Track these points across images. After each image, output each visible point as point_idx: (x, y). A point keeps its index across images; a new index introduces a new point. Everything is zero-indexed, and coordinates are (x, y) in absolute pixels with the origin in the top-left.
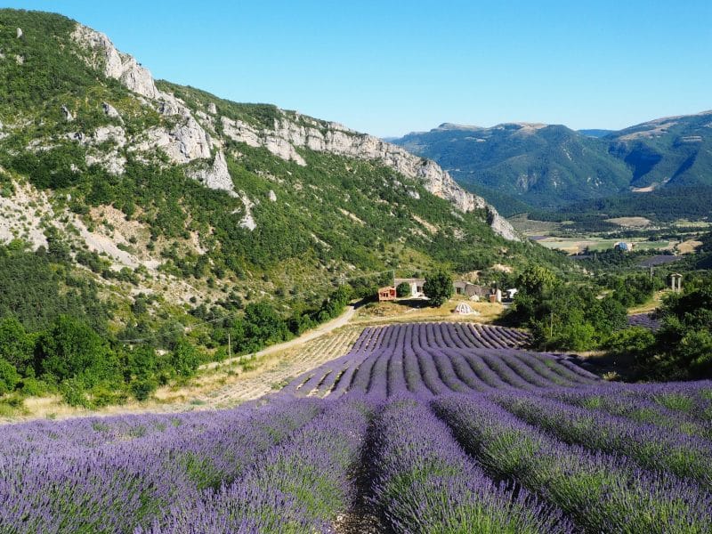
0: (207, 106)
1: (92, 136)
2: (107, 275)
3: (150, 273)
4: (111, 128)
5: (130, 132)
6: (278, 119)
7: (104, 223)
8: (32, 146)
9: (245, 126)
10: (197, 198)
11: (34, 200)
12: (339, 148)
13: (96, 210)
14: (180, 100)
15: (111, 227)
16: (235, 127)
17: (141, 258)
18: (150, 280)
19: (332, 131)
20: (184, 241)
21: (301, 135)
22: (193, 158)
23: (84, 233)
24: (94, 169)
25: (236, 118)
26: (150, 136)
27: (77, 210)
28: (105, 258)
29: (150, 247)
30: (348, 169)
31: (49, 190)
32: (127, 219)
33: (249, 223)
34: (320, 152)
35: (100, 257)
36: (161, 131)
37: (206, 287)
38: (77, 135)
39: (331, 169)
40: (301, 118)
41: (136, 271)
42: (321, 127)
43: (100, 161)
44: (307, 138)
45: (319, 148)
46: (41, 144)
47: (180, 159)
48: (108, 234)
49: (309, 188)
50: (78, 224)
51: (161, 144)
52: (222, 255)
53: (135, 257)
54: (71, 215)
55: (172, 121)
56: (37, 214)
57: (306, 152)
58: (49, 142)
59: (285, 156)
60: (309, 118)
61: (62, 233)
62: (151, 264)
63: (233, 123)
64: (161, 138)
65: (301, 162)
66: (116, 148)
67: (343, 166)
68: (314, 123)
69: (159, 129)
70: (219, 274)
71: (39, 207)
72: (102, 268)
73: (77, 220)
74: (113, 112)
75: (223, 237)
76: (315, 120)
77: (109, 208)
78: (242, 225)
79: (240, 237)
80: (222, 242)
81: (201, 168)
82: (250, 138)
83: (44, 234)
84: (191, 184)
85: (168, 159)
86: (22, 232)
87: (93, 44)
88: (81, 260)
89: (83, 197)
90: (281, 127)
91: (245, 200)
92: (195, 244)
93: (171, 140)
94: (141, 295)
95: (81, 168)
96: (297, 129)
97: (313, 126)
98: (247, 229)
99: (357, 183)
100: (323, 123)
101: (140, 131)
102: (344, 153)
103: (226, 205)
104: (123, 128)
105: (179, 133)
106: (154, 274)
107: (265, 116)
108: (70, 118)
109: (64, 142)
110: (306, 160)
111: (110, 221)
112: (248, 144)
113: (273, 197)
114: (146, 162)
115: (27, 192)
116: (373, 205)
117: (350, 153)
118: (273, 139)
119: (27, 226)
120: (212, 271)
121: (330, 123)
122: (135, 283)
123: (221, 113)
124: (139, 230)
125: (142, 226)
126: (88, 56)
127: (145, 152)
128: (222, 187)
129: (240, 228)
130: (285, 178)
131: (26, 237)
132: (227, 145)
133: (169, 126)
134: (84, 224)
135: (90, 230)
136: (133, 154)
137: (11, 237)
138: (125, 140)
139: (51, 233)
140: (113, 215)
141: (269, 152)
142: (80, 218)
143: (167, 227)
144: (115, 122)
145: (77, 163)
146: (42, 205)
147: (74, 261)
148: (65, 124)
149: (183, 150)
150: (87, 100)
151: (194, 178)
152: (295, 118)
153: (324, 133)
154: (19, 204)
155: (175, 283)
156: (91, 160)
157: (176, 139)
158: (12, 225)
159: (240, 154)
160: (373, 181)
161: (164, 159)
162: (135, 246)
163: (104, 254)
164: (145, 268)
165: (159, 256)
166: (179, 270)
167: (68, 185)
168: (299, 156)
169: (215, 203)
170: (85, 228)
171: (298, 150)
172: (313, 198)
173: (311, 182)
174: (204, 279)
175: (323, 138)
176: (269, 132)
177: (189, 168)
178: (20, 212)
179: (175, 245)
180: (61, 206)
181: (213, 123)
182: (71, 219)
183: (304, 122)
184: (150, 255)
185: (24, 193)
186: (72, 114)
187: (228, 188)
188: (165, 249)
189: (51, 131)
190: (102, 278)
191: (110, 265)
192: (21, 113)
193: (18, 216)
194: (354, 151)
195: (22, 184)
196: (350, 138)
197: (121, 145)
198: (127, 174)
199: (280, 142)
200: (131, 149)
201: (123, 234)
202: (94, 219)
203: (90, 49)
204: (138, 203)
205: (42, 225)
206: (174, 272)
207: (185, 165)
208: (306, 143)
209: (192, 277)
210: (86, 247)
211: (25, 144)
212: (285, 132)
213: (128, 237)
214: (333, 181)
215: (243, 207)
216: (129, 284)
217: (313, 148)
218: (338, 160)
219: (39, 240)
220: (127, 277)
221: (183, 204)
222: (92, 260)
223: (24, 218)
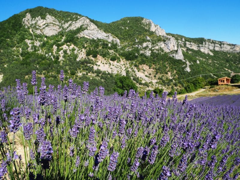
0: (182, 39)
1: (142, 45)
2: (140, 84)
3: (153, 84)
4: (147, 43)
5: (153, 44)
6: (205, 42)
7: (143, 69)
8: (127, 49)
9: (193, 44)
10: (172, 62)
11: (125, 63)
12: (225, 50)
13: (141, 66)
14: (174, 38)
15: (144, 71)
16: (190, 44)
17: (152, 79)
18: (153, 86)
19: (223, 44)
20: (166, 75)
21: (212, 46)
22: (171, 50)
23: (137, 72)
24: (142, 55)
25: (190, 42)
26: (159, 44)
27: (136, 66)
28: (141, 79)
29: (155, 76)
30: (228, 56)
31: (129, 61)
32: (150, 68)
33: (188, 69)
34: (218, 51)
35: (140, 79)
36: (162, 43)
37: (171, 89)
38: (138, 45)
39: (222, 56)
40: (212, 41)
41: (149, 83)
42: (219, 43)
43: (144, 52)
44: (214, 47)
45: (218, 50)
46: (129, 49)
47: (167, 51)
48: (143, 72)
49: (214, 62)
50: (135, 69)
51: (162, 47)
52: (178, 79)
53: (150, 79)
54: (134, 67)
55: (165, 39)
56: (125, 67)
57: (214, 51)
58: (131, 48)
59: (206, 52)
60: (215, 41)
61: (131, 72)
62: (154, 81)
63: (189, 43)
64: (162, 45)
65: (211, 54)
66: (149, 48)
67: (227, 55)
68: (217, 42)
69: (161, 42)
70: (176, 85)
71: (126, 65)
72: (139, 82)
73: (135, 68)
74: (148, 38)
75: (179, 74)
76: (217, 41)
77: (145, 65)
78: (186, 70)
79: (184, 74)
80: (178, 75)
81: (174, 53)
82: (195, 47)
83: (126, 72)
84: (170, 58)
85: (164, 51)
86: (120, 72)
87: (148, 23)
88: (134, 79)
89: (138, 62)
90: (205, 44)
91: (188, 63)
92: (169, 76)
93: (165, 45)
94: (149, 90)
95: (139, 55)
96: (211, 44)
97: (217, 43)
98: (187, 72)
99: (232, 60)
100: (220, 42)
101: (156, 43)
102: (227, 51)
103: (181, 64)
104: (151, 43)
105: (167, 43)
106: (155, 84)
107: (200, 41)
108: (137, 41)
109: (135, 48)
110: (214, 54)
111: (144, 69)
112: (194, 49)
113: (198, 62)
114: (157, 52)
115: (124, 61)
116: (237, 67)
117: (230, 51)
118: (202, 47)
119: (122, 70)
120: (174, 84)
121: (223, 42)
122: (148, 87)
123: (186, 40)
124: (152, 71)
125: (153, 70)
126: (146, 26)
127: (157, 49)
128: (180, 59)
129: (185, 71)
130: (205, 59)
131: (121, 73)
132: (187, 50)
133: (164, 41)
134: (137, 70)
135: (138, 71)
136: (154, 50)
137: (117, 73)
138: (151, 46)
139: (127, 72)
140: (145, 67)
141: (201, 51)
142: (136, 68)
143: (161, 71)
144: (149, 41)
145: (137, 53)
146: (127, 65)
147: (132, 79)
148: (135, 43)
149: (168, 48)
150: (142, 36)
151: (171, 56)
152: (210, 41)
153: (220, 45)
154: (121, 64)
155: (161, 87)
156: (141, 52)
157: (166, 45)
158: (118, 70)
159: (191, 52)
160: (238, 59)
161: (163, 51)
162: (150, 76)
163: (141, 78)
164: (152, 82)
165: (157, 79)
166: (163, 83)
167: (135, 59)
168: (211, 52)
169: (177, 64)
170: (137, 71)
171: (211, 51)
172: (215, 65)
173: (215, 60)
174: (170, 87)
175: (220, 47)
176: (201, 45)
177: (170, 53)
178: (121, 66)
179: (163, 76)
180: (132, 65)
181: (183, 44)
182: (134, 68)
183: (214, 42)
184: (155, 79)
185: (123, 61)
186: (137, 40)
187: (182, 59)
188: (159, 77)
189: (132, 45)
190: (139, 85)
191: (142, 81)
192: (125, 41)
193: (120, 67)
194: (231, 50)
195: (123, 59)
196: (230, 46)
197: (150, 47)
198: (151, 56)
199: (205, 48)
200: (153, 48)
201: (148, 72)
202: (140, 68)
203: (147, 24)
204: (153, 64)
205: (126, 70)
206: (161, 84)
207: (169, 53)
208: (214, 48)
209: (167, 86)
210: (136, 76)
211: (125, 49)
212: (207, 46)
213: (149, 73)
214: (223, 60)
215: (186, 64)
216: (146, 87)
217: (216, 50)
218: (225, 53)
219: (124, 74)
220: (146, 85)
221: (167, 64)
222: (137, 79)
223: (121, 68)
